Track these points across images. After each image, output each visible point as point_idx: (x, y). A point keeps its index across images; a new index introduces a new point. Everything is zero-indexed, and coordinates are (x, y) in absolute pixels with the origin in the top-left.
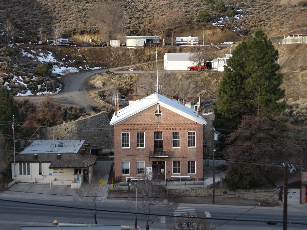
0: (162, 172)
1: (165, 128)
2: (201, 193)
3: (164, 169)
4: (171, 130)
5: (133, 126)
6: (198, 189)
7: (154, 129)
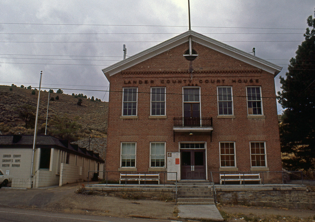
1: (204, 80)
4: (216, 83)
5: (145, 76)
6: (290, 191)
7: (183, 82)
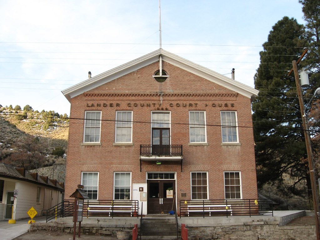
0: (167, 197)
1: (174, 103)
2: (269, 236)
3: (172, 191)
4: (188, 107)
5: (110, 98)
6: (262, 226)
7: (152, 106)
